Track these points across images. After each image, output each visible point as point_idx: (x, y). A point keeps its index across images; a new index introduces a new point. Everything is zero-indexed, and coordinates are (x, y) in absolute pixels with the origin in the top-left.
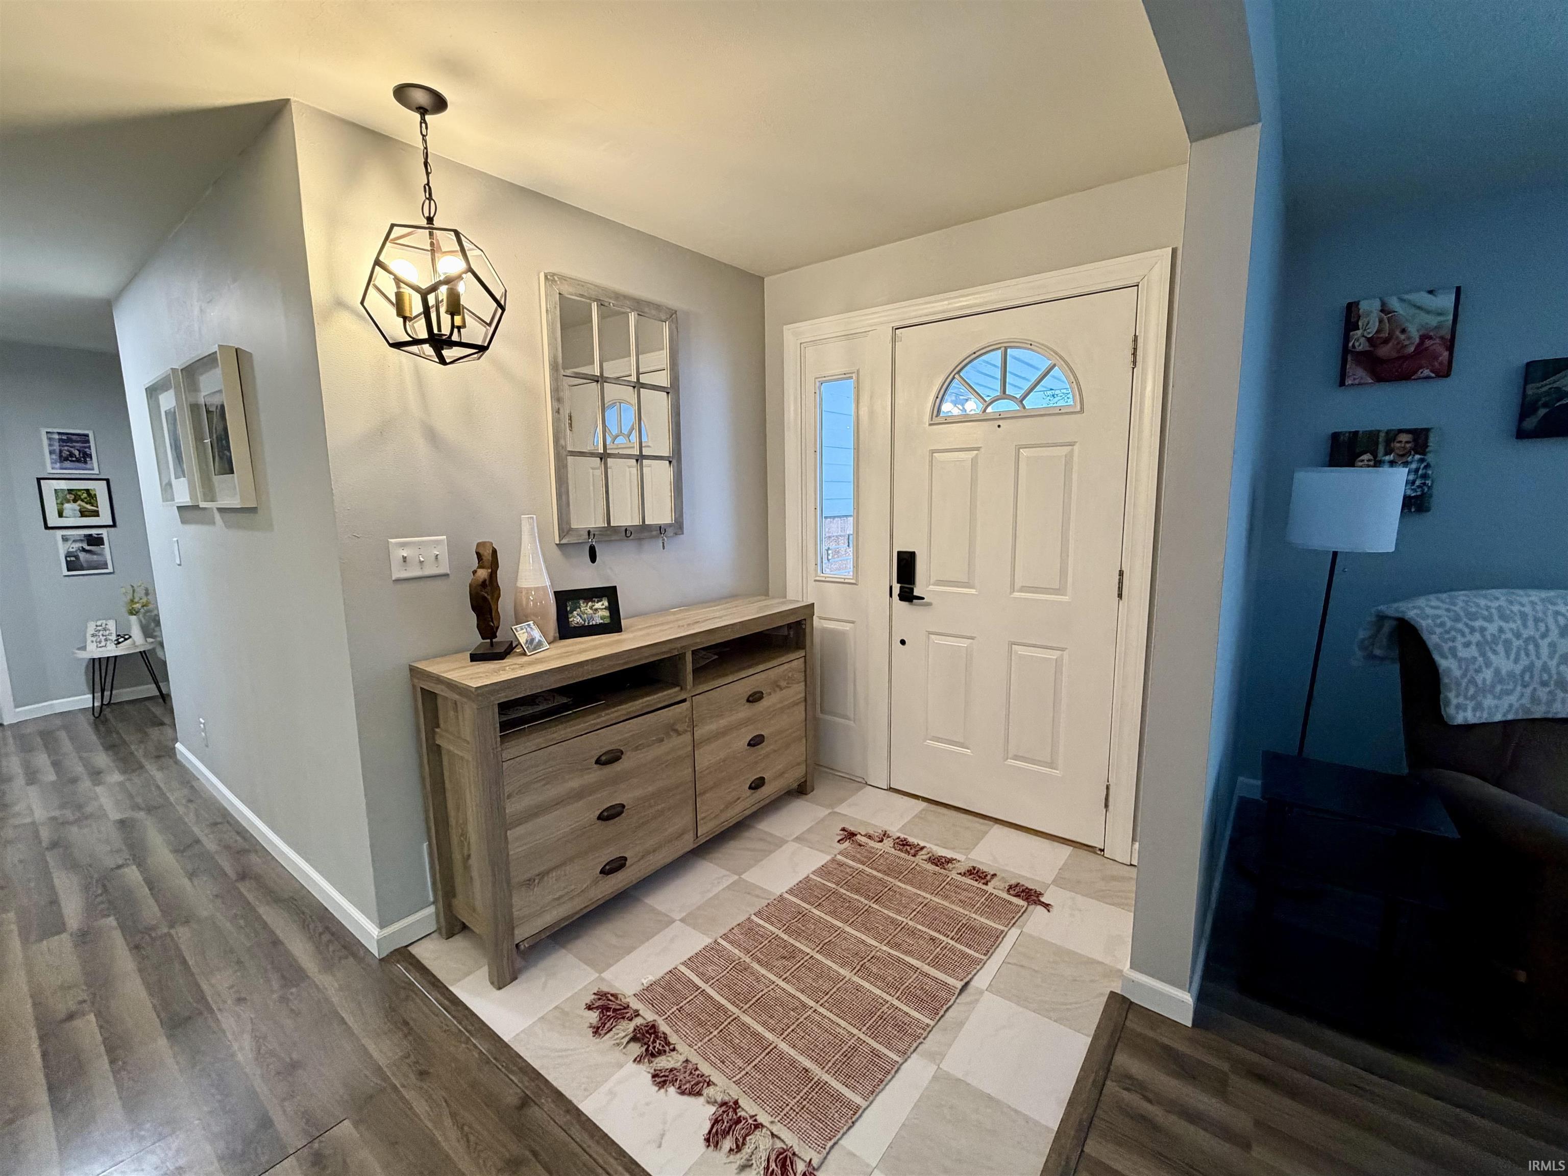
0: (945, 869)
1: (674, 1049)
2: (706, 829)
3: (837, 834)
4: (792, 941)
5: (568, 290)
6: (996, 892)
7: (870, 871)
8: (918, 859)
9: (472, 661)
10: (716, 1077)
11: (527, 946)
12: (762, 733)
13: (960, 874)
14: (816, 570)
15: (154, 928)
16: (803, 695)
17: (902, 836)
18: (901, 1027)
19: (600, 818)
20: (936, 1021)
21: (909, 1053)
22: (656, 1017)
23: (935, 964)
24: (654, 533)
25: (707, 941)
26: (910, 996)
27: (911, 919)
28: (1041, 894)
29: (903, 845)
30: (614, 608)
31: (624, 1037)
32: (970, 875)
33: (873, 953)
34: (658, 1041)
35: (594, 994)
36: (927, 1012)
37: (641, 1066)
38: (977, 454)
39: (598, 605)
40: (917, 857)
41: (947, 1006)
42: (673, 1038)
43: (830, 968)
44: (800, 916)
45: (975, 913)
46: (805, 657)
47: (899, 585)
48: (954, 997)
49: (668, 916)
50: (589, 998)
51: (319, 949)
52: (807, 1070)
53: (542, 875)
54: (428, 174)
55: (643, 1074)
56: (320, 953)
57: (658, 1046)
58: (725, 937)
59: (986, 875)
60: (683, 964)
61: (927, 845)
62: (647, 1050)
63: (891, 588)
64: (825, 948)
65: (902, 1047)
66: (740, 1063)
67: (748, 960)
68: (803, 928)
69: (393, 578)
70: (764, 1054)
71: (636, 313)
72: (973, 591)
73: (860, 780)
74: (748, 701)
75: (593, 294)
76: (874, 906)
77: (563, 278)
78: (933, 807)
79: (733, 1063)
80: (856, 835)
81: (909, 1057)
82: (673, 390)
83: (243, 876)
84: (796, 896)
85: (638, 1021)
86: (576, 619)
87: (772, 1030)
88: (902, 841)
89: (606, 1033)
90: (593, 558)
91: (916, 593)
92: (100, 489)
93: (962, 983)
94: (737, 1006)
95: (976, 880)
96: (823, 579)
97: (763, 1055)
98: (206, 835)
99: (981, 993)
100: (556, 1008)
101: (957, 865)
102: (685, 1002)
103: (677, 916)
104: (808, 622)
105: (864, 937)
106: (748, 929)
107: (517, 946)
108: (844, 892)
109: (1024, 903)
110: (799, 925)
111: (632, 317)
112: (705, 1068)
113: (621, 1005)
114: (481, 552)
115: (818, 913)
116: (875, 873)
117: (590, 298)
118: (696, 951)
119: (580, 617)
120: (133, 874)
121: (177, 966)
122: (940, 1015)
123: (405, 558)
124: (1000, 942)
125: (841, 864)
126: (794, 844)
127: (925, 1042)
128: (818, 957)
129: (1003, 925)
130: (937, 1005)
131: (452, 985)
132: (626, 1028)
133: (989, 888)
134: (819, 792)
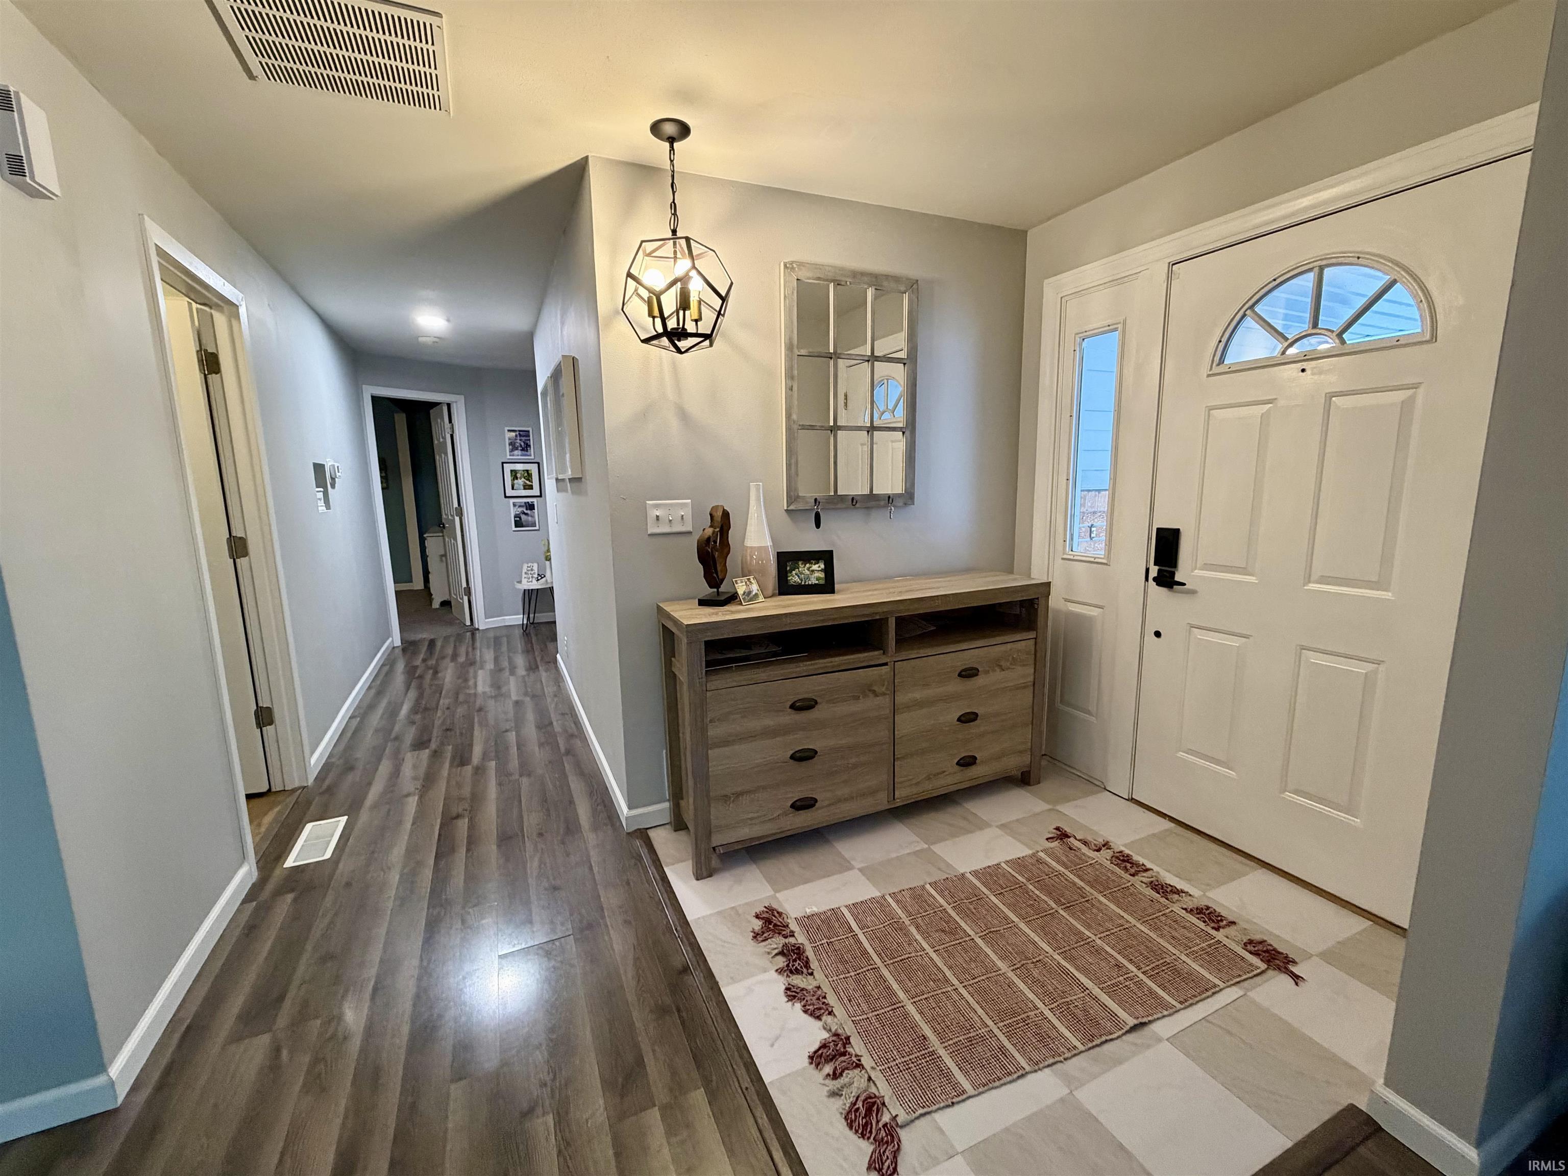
0: (1167, 899)
1: (812, 974)
2: (904, 794)
3: (1050, 831)
4: (958, 919)
5: (804, 274)
6: (1225, 941)
7: (1072, 876)
8: (1136, 880)
9: (700, 604)
10: (838, 1010)
11: (722, 852)
12: (976, 711)
13: (1185, 909)
14: (1064, 547)
15: (511, 775)
16: (1031, 678)
17: (1127, 851)
18: (1042, 1038)
19: (792, 757)
20: (1087, 1047)
21: (1041, 1066)
22: (806, 943)
23: (1111, 992)
24: (882, 503)
25: (877, 894)
26: (1066, 1011)
27: (1100, 938)
28: (1294, 962)
29: (1124, 861)
30: (829, 571)
31: (775, 949)
32: (1198, 914)
33: (1041, 957)
34: (798, 961)
35: (765, 907)
36: (1080, 1036)
37: (780, 977)
38: (1269, 410)
39: (815, 567)
40: (1136, 877)
41: (1108, 1038)
42: (814, 964)
43: (987, 955)
44: (975, 899)
45: (1187, 955)
46: (1036, 639)
47: (1157, 568)
48: (1120, 1033)
49: (849, 862)
50: (760, 908)
51: (594, 813)
52: (925, 1038)
53: (738, 795)
54: (674, 193)
55: (780, 983)
56: (594, 817)
57: (797, 965)
58: (893, 895)
59: (1222, 920)
60: (846, 906)
61: (1156, 868)
62: (788, 966)
63: (1147, 570)
64: (990, 936)
65: (1035, 1056)
66: (865, 1007)
67: (907, 923)
68: (974, 911)
69: (649, 533)
70: (890, 1008)
71: (874, 288)
72: (1252, 579)
73: (1097, 783)
74: (960, 675)
75: (830, 275)
76: (1062, 912)
77: (801, 264)
78: (1180, 830)
79: (859, 1005)
80: (1069, 837)
81: (1039, 1069)
82: (911, 361)
83: (568, 752)
84: (979, 879)
85: (792, 940)
86: (794, 578)
87: (906, 991)
88: (1123, 856)
89: (763, 941)
90: (818, 525)
91: (1178, 578)
92: (533, 468)
93: (1136, 1022)
94: (881, 958)
95: (1204, 922)
96: (1072, 557)
97: (888, 1009)
98: (557, 721)
99: (1159, 1040)
100: (733, 908)
101: (1186, 899)
102: (835, 939)
103: (857, 865)
104: (1042, 602)
105: (1037, 939)
106: (918, 894)
107: (714, 848)
108: (1033, 889)
109: (1263, 966)
110: (971, 907)
111: (870, 293)
112: (832, 999)
113: (781, 923)
114: (714, 514)
115: (996, 901)
116: (1077, 880)
117: (827, 280)
118: (862, 900)
119: (798, 576)
120: (512, 737)
121: (516, 803)
122: (1094, 1043)
123: (657, 517)
124: (1208, 997)
125: (1040, 861)
126: (997, 829)
127: (1065, 1062)
128: (979, 941)
129: (1220, 979)
130: (1095, 1032)
131: (666, 866)
132: (777, 942)
133: (1220, 935)
134: (1047, 786)
